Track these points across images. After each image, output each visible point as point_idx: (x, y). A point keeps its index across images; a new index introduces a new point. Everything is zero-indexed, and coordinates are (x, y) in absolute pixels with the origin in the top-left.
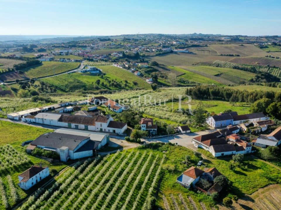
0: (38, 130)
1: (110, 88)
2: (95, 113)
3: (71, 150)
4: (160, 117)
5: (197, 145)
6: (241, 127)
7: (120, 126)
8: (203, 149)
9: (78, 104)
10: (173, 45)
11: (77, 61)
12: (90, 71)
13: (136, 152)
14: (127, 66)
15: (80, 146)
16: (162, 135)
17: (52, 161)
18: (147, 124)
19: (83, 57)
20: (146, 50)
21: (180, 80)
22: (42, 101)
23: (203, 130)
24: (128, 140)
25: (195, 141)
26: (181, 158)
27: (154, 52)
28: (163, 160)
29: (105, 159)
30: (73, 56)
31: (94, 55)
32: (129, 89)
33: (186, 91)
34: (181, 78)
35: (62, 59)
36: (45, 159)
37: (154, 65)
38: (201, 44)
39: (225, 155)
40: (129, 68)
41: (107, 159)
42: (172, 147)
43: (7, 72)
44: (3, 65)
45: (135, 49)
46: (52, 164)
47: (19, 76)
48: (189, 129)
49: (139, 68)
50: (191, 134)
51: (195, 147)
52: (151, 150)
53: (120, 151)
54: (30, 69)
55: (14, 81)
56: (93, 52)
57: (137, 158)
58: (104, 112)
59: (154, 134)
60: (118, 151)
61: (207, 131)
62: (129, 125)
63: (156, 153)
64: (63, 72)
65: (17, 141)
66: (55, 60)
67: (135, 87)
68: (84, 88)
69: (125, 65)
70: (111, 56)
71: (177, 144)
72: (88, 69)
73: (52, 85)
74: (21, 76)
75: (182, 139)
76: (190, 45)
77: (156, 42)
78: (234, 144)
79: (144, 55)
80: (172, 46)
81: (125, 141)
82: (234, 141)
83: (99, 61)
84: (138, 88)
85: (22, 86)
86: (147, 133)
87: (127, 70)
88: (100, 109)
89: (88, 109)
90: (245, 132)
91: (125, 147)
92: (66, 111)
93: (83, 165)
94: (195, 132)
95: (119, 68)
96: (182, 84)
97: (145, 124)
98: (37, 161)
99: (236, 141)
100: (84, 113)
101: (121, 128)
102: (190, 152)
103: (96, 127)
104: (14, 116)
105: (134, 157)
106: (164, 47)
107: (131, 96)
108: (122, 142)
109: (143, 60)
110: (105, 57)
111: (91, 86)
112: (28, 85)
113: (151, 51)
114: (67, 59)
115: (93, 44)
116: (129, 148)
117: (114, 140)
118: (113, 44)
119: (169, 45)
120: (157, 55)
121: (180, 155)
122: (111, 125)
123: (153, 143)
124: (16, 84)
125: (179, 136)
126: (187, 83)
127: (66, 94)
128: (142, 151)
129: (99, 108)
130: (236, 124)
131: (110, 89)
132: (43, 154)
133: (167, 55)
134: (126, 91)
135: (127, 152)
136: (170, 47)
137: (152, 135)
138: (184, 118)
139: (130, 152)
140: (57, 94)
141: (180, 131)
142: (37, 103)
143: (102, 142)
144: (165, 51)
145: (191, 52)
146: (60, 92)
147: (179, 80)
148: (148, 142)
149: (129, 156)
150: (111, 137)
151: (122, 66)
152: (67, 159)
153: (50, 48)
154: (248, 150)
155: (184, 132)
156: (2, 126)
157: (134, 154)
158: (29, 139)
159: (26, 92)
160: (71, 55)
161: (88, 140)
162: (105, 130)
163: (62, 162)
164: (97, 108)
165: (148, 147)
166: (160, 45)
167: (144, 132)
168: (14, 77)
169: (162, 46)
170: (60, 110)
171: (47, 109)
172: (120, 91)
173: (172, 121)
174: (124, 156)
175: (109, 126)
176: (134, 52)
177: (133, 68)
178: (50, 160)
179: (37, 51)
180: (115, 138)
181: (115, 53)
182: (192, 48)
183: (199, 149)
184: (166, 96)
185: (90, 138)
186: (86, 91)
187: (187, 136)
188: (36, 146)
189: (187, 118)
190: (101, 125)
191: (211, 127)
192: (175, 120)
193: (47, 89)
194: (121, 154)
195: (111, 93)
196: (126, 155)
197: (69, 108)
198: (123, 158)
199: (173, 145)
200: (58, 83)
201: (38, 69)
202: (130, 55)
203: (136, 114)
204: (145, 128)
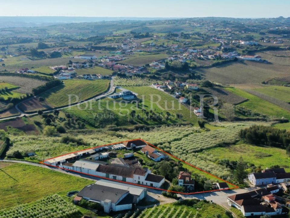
0: (78, 180)
1: (147, 121)
2: (131, 161)
3: (114, 203)
4: (201, 168)
5: (231, 204)
6: (282, 187)
7: (158, 180)
8: (236, 208)
9: (114, 149)
10: (240, 46)
11: (105, 78)
12: (122, 96)
13: (171, 207)
14: (170, 88)
15: (121, 199)
16: (198, 192)
17: (97, 212)
18: (184, 180)
19: (113, 70)
20: (199, 56)
21: (239, 110)
22: (73, 142)
23: (242, 188)
24: (165, 195)
25: (230, 200)
26: (212, 216)
27: (210, 59)
28: (196, 216)
29: (143, 212)
30: (99, 67)
31: (126, 67)
32: (170, 124)
33: (240, 133)
34: (241, 107)
35: (86, 76)
36: (91, 210)
37: (207, 86)
38: (282, 45)
39: (254, 215)
40: (172, 92)
41: (145, 213)
42: (206, 204)
43: (26, 98)
44: (18, 88)
45: (184, 55)
46: (97, 215)
47: (39, 104)
48: (227, 186)
49: (186, 91)
50: (229, 191)
51: (229, 205)
52: (186, 206)
53: (157, 206)
54: (51, 94)
55: (36, 112)
56: (125, 59)
57: (172, 213)
58: (141, 161)
59: (191, 189)
60: (155, 206)
61: (246, 188)
62: (167, 178)
63: (190, 210)
64: (89, 97)
65: (61, 191)
66: (77, 76)
67: (179, 121)
68: (116, 122)
69: (167, 87)
70: (150, 68)
71: (212, 201)
72: (120, 94)
73: (79, 118)
74: (42, 104)
75: (218, 196)
76: (265, 47)
77: (215, 42)
78: (268, 204)
79: (196, 66)
80: (238, 49)
81: (161, 196)
82: (269, 202)
83: (133, 77)
84: (183, 123)
85: (47, 120)
86: (184, 188)
87: (169, 94)
88: (137, 156)
89: (125, 156)
90: (285, 192)
91: (162, 201)
92: (101, 158)
93: (125, 217)
94: (233, 189)
95: (160, 91)
96: (241, 117)
97: (182, 179)
98: (85, 211)
99: (270, 202)
100: (120, 161)
101: (159, 182)
102: (222, 210)
103: (133, 180)
104: (51, 162)
105: (169, 212)
106: (226, 50)
107: (172, 138)
108: (159, 197)
109: (193, 74)
110: (141, 70)
111: (124, 119)
112: (53, 119)
113: (206, 58)
114: (93, 75)
115: (124, 45)
116: (165, 203)
117: (151, 194)
118: (153, 44)
119: (233, 46)
120: (214, 65)
121: (212, 213)
122: (149, 178)
123: (189, 200)
124: (38, 116)
125: (216, 193)
126: (248, 114)
127: (97, 131)
128: (177, 207)
129: (136, 154)
130: (279, 182)
131: (148, 124)
132: (89, 205)
133: (229, 65)
134: (167, 127)
135: (163, 207)
136: (235, 50)
137: (189, 190)
138: (226, 172)
139: (165, 208)
140: (87, 131)
141: (218, 188)
142: (69, 145)
143: (140, 196)
144: (226, 58)
145: (265, 61)
146: (89, 128)
147: (237, 110)
148: (184, 198)
149: (165, 211)
150: (149, 191)
151: (163, 88)
152: (109, 210)
153: (66, 51)
154: (278, 211)
155: (222, 189)
156: (43, 173)
157: (169, 209)
158: (72, 189)
159: (52, 129)
160: (96, 67)
161: (128, 194)
162: (143, 183)
163: (106, 213)
164: (133, 155)
165: (183, 204)
166: (220, 47)
167: (181, 188)
168: (34, 105)
169: (223, 48)
170: (96, 156)
171: (82, 155)
172: (160, 127)
173: (213, 175)
174: (160, 211)
175: (146, 179)
176: (181, 60)
177: (178, 92)
178: (96, 211)
179: (49, 56)
180: (152, 192)
181: (155, 63)
182: (268, 52)
183: (232, 208)
184: (215, 138)
185: (129, 191)
186: (119, 127)
187: (224, 193)
188: (82, 197)
189: (228, 173)
190: (139, 178)
191: (252, 184)
192: (216, 174)
193: (74, 124)
194: (158, 209)
195: (148, 130)
196: (162, 210)
197: (105, 154)
198: (159, 212)
199: (208, 202)
200: (86, 115)
201: (60, 93)
202: (176, 66)
203: (176, 165)
204: (182, 184)
